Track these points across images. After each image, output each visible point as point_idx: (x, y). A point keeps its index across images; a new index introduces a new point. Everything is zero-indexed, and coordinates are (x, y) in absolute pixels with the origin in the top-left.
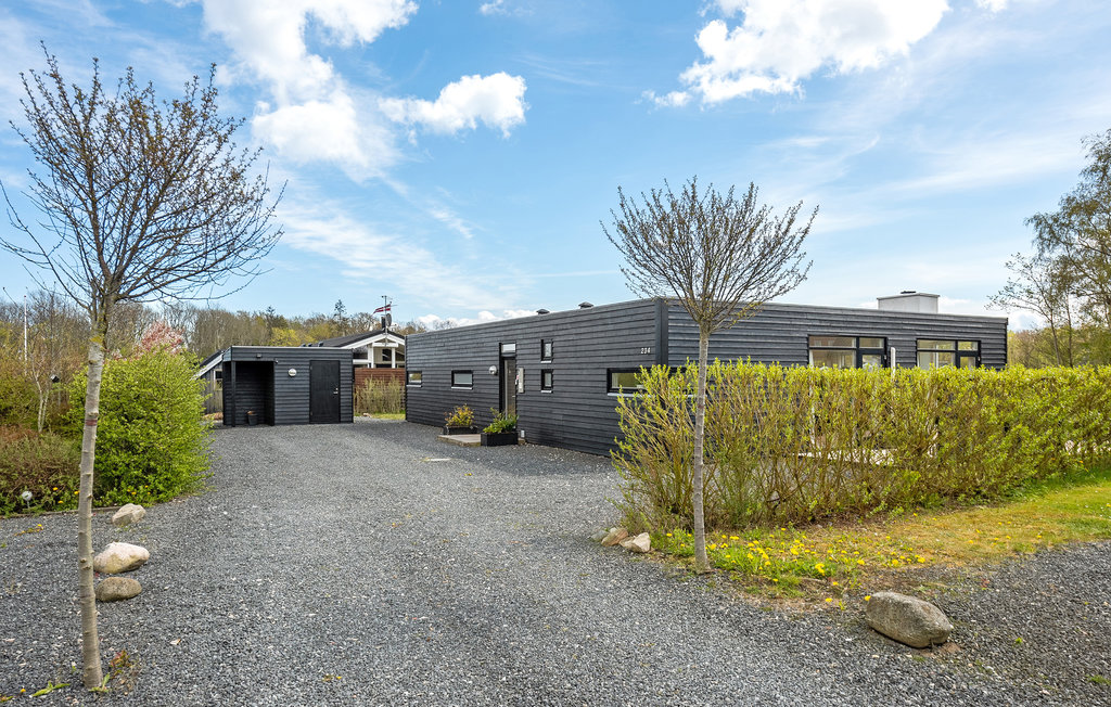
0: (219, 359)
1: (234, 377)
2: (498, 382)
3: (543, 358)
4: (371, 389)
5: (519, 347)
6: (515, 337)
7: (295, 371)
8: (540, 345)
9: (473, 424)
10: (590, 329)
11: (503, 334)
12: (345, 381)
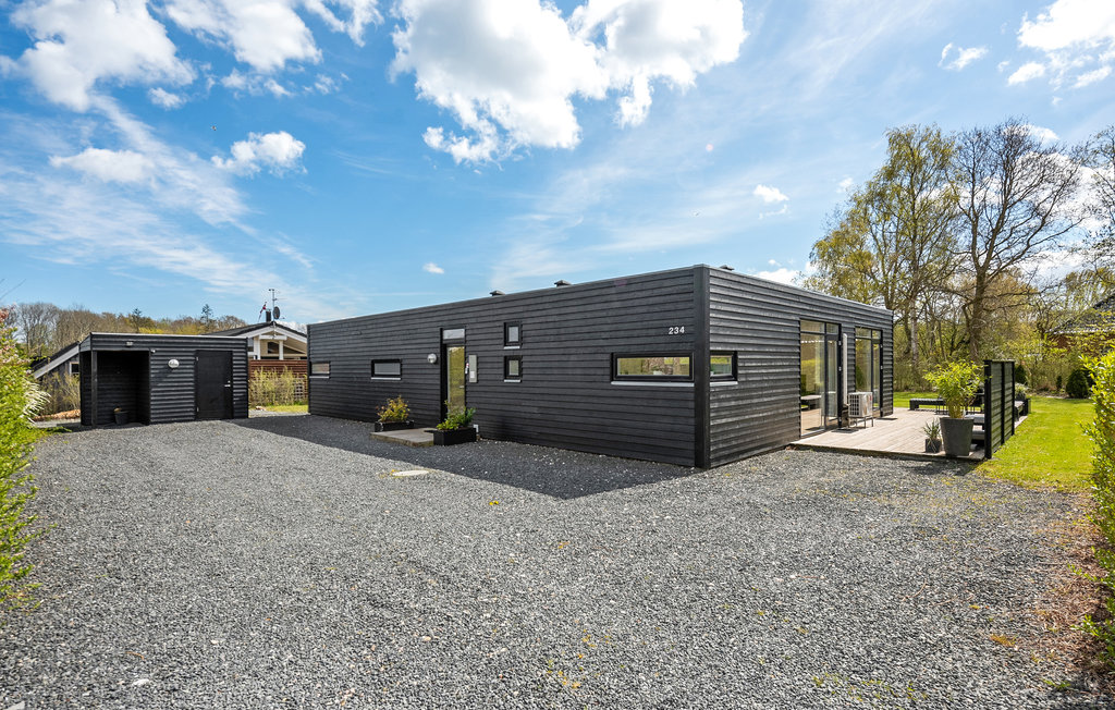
0: (76, 351)
1: (94, 369)
2: (438, 371)
3: (506, 342)
4: (262, 381)
5: (469, 332)
6: (465, 321)
7: (176, 362)
8: (502, 329)
9: (408, 418)
10: (581, 309)
11: (446, 318)
12: (237, 373)
